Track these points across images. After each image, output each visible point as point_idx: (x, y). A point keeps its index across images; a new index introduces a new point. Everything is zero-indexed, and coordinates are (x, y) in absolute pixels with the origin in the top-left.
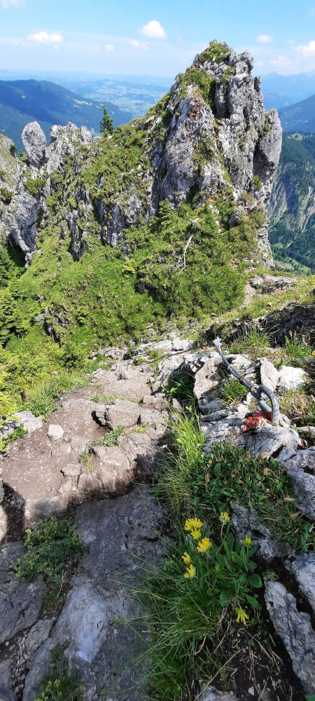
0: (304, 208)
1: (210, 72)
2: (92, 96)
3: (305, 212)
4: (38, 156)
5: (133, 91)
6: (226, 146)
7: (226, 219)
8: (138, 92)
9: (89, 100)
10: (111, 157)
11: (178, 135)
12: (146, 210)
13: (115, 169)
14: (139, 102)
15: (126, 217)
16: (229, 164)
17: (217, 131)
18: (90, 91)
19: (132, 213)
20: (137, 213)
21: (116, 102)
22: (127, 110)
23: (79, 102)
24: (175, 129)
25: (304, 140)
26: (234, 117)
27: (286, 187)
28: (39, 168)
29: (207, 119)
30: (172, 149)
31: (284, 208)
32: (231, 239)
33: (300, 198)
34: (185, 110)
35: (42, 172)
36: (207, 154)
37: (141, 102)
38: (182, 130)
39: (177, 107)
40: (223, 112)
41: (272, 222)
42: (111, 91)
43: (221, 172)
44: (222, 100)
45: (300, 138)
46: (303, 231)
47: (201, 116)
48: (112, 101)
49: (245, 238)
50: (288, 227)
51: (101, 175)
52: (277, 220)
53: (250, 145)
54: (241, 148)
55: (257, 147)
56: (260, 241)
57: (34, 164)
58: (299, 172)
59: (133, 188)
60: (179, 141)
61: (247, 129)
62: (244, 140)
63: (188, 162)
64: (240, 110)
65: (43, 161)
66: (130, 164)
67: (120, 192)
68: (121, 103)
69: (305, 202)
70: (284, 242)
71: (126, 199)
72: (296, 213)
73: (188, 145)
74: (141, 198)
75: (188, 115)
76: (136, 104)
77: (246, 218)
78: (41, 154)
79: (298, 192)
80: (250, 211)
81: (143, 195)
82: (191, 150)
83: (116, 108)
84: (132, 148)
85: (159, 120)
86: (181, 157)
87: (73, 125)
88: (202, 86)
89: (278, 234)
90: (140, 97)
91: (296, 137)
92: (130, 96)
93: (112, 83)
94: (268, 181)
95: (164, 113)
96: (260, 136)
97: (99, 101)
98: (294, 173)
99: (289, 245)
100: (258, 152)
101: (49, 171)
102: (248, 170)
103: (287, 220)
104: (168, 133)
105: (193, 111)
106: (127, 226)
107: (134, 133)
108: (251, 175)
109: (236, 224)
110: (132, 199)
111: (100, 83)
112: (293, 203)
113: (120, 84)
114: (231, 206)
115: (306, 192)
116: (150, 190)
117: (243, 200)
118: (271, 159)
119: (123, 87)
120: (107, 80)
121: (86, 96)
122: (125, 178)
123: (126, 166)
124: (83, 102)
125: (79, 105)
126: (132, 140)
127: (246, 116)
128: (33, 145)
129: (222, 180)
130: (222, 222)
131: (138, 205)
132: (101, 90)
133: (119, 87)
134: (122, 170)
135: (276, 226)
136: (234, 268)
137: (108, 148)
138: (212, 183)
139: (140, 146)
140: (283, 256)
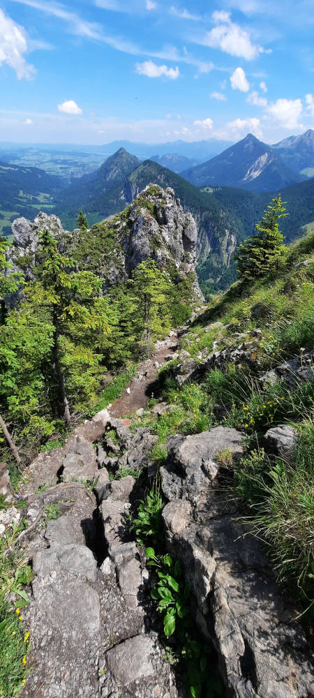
0: (225, 247)
1: (152, 201)
2: (17, 163)
3: (227, 250)
4: (25, 240)
5: (56, 157)
6: (167, 239)
7: (174, 278)
8: (62, 158)
9: (15, 166)
10: (93, 244)
11: (139, 234)
12: (122, 275)
13: (97, 251)
14: (63, 166)
15: (109, 280)
16: (169, 248)
17: (161, 232)
18: (14, 158)
19: (113, 277)
20: (116, 278)
21: (42, 167)
22: (53, 173)
23: (5, 168)
24: (137, 231)
25: (215, 193)
26: (169, 224)
27: (207, 231)
28: (25, 248)
29: (155, 226)
30: (136, 242)
31: (209, 249)
32: (180, 289)
33: (220, 239)
34: (142, 222)
35: (27, 251)
36: (158, 244)
37: (66, 166)
38: (141, 232)
39: (136, 219)
40: (163, 222)
41: (201, 261)
42: (36, 158)
43: (167, 253)
44: (161, 216)
45: (211, 191)
46: (228, 267)
47: (151, 225)
48: (37, 167)
49: (187, 288)
50: (215, 264)
51: (86, 255)
52: (205, 259)
53: (179, 235)
54: (175, 238)
55: (183, 234)
56: (195, 289)
57: (21, 246)
58: (216, 219)
59: (112, 262)
60: (140, 238)
61: (177, 228)
62: (176, 233)
63: (147, 248)
64: (172, 220)
65: (28, 243)
66: (108, 248)
67: (103, 265)
68: (47, 168)
69: (225, 243)
70: (215, 278)
71: (108, 269)
72: (219, 252)
73: (146, 240)
74: (118, 268)
75: (144, 224)
76: (61, 168)
77: (185, 278)
78: (27, 238)
79: (218, 235)
80: (187, 274)
81: (120, 267)
82: (148, 242)
83: (42, 172)
84: (107, 239)
85: (124, 224)
86: (143, 246)
87: (43, 214)
88: (149, 208)
89: (208, 271)
90: (64, 162)
91: (208, 190)
92: (56, 162)
93: (36, 151)
94: (193, 251)
95: (127, 220)
96: (184, 228)
97: (24, 166)
98: (211, 219)
99: (218, 279)
100: (184, 237)
101: (33, 250)
102: (181, 250)
103: (213, 259)
104: (132, 232)
105: (146, 223)
106: (110, 286)
107: (107, 229)
108: (183, 251)
109: (181, 281)
110: (112, 269)
111: (24, 151)
112: (215, 244)
113: (44, 151)
114: (176, 271)
115: (224, 234)
116: (123, 263)
117: (182, 268)
118: (192, 240)
119: (47, 154)
120: (31, 148)
121: (11, 162)
122: (105, 257)
123: (105, 250)
124: (9, 168)
125: (6, 171)
126: (106, 234)
127: (175, 222)
128: (20, 232)
129: (168, 257)
130: (172, 280)
131: (117, 272)
132: (26, 158)
133: (43, 154)
134: (103, 252)
135: (205, 265)
136: (184, 304)
137: (89, 237)
138: (163, 259)
139: (113, 238)
140: (216, 289)
